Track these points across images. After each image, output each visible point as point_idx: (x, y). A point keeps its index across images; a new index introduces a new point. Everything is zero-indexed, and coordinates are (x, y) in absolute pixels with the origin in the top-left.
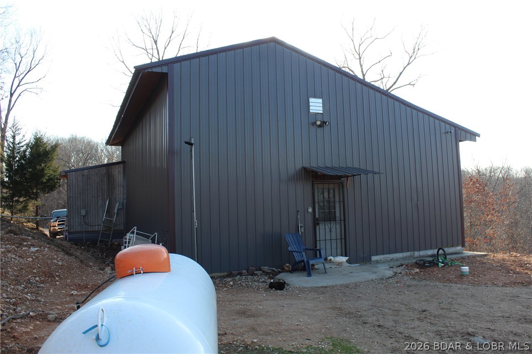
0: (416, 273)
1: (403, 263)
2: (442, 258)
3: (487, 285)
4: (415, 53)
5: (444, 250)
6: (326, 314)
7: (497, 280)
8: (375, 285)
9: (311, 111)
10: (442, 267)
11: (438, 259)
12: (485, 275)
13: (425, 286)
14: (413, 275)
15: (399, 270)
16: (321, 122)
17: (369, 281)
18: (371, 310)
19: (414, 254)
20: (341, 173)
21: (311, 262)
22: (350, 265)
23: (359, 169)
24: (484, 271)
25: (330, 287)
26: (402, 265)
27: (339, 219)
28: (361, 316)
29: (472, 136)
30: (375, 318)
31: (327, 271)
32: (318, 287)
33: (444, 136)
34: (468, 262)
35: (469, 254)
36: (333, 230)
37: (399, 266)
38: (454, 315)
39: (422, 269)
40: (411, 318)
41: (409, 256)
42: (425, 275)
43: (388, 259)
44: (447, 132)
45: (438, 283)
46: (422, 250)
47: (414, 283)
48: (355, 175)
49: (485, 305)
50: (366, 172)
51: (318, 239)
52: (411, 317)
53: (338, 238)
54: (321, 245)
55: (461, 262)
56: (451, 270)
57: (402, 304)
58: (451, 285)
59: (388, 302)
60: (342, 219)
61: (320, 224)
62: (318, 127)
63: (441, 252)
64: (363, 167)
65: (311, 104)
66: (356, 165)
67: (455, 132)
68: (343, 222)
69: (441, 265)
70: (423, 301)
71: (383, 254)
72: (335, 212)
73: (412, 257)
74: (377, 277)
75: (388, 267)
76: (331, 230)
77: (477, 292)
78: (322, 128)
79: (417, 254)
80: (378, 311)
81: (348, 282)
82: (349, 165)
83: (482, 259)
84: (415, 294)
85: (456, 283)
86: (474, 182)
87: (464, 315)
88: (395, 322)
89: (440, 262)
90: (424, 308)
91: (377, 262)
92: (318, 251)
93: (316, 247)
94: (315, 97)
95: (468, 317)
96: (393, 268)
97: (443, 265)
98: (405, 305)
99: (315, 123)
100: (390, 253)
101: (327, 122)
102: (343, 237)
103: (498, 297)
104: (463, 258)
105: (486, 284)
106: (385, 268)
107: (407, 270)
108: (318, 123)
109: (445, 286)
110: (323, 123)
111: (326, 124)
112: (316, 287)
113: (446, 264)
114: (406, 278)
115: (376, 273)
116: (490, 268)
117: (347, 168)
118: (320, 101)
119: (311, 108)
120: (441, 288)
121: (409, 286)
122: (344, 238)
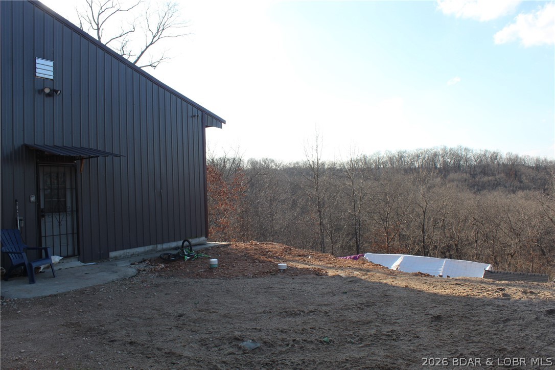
0: (162, 269)
1: (145, 258)
2: (187, 250)
3: (238, 277)
4: (159, 33)
5: (189, 242)
6: (59, 335)
7: (246, 271)
8: (118, 288)
9: (37, 75)
10: (188, 260)
11: (184, 252)
12: (233, 266)
13: (174, 284)
14: (158, 271)
15: (142, 267)
16: (51, 90)
17: (109, 283)
18: (118, 322)
19: (157, 247)
20: (74, 154)
21: (34, 265)
22: (84, 264)
23: (96, 151)
24: (231, 262)
25: (60, 295)
26: (144, 261)
27: (70, 210)
28: (106, 332)
29: (217, 122)
30: (124, 333)
31: (56, 274)
32: (45, 297)
33: (190, 120)
34: (213, 253)
35: (213, 245)
36: (63, 223)
37: (141, 262)
38: (214, 316)
39: (167, 264)
40: (168, 327)
41: (152, 250)
42: (172, 271)
43: (128, 254)
44: (194, 116)
45: (188, 280)
46: (165, 243)
47: (162, 281)
48: (92, 157)
49: (243, 302)
50: (105, 154)
51: (43, 234)
52: (167, 325)
53: (69, 232)
54: (47, 242)
55: (206, 254)
56: (198, 263)
57: (153, 309)
58: (202, 280)
59: (137, 308)
60: (75, 209)
61: (46, 216)
62: (47, 97)
63: (186, 243)
64: (100, 148)
65: (37, 66)
66: (93, 146)
67: (202, 116)
68: (75, 213)
69: (187, 258)
70: (177, 303)
71: (123, 249)
72: (65, 201)
73: (154, 251)
74: (118, 277)
75: (129, 264)
76: (60, 223)
77: (231, 286)
78: (52, 98)
79: (159, 247)
80: (127, 322)
81: (84, 286)
82: (85, 145)
83: (225, 249)
84: (166, 294)
85: (207, 278)
86: (210, 172)
87: (225, 316)
88: (150, 334)
89: (186, 255)
90: (180, 312)
91: (116, 258)
92: (43, 251)
93: (40, 244)
94: (44, 58)
95: (230, 318)
96: (134, 264)
97: (189, 258)
98: (157, 310)
99: (43, 90)
100: (130, 248)
101: (58, 91)
102: (76, 231)
103: (253, 290)
104: (207, 249)
105: (236, 276)
106: (125, 265)
107: (151, 267)
108: (47, 91)
109: (196, 282)
110: (53, 92)
111: (57, 93)
112: (42, 297)
113: (192, 257)
114: (151, 276)
115: (116, 272)
116: (236, 259)
117: (81, 148)
118: (51, 63)
119: (38, 71)
120: (192, 285)
121: (157, 286)
122: (77, 233)
